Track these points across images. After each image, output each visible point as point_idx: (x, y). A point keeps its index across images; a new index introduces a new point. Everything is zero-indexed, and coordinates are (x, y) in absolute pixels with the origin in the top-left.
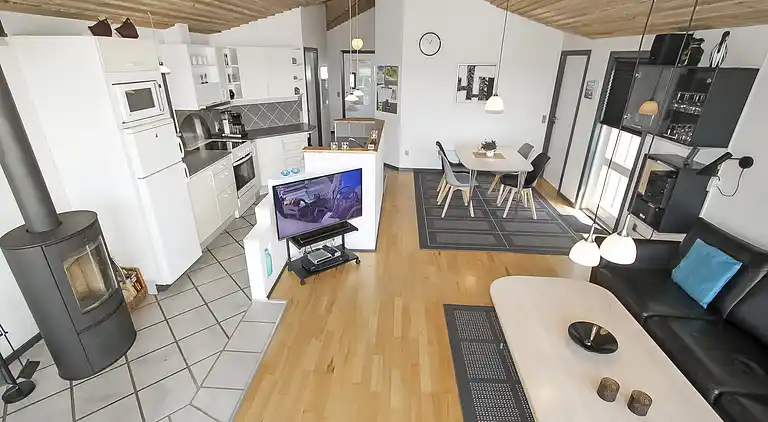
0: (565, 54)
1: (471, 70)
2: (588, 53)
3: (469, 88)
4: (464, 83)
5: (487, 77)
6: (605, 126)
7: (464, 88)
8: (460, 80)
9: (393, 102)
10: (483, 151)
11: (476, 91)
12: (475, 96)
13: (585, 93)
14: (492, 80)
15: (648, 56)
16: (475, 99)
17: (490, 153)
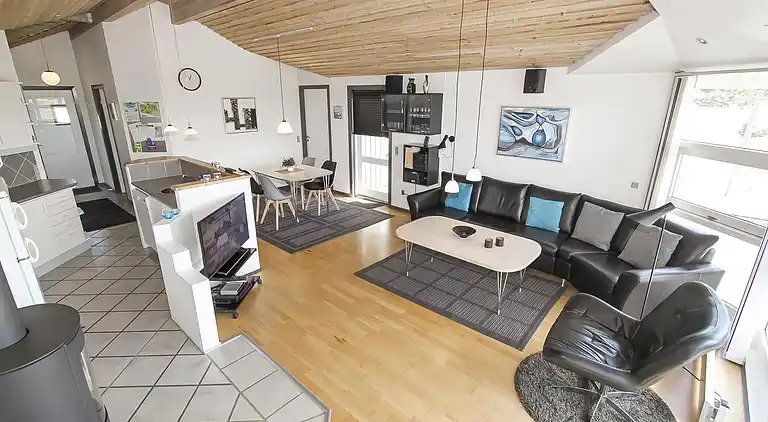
0: (302, 89)
1: (234, 103)
2: (327, 87)
3: (236, 119)
4: (231, 115)
5: (249, 108)
6: (356, 136)
7: (232, 120)
8: (226, 113)
9: (158, 139)
10: (285, 168)
11: (242, 121)
12: (243, 126)
13: (332, 115)
14: (253, 111)
15: (384, 89)
16: (243, 129)
17: (291, 169)
